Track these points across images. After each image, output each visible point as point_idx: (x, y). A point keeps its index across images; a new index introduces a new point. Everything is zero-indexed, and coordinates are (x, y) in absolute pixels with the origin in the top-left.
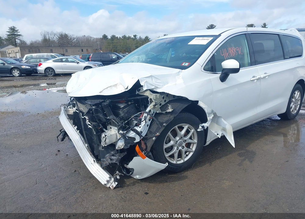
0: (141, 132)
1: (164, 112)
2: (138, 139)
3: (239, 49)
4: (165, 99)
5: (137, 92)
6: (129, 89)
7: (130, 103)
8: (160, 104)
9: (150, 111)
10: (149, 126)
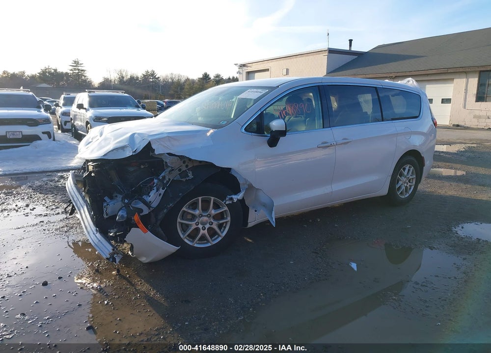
0: (150, 202)
1: (184, 180)
2: (146, 211)
3: (304, 105)
4: (186, 164)
5: (151, 154)
6: (137, 153)
7: (142, 167)
8: (180, 170)
9: (164, 177)
10: (162, 196)
